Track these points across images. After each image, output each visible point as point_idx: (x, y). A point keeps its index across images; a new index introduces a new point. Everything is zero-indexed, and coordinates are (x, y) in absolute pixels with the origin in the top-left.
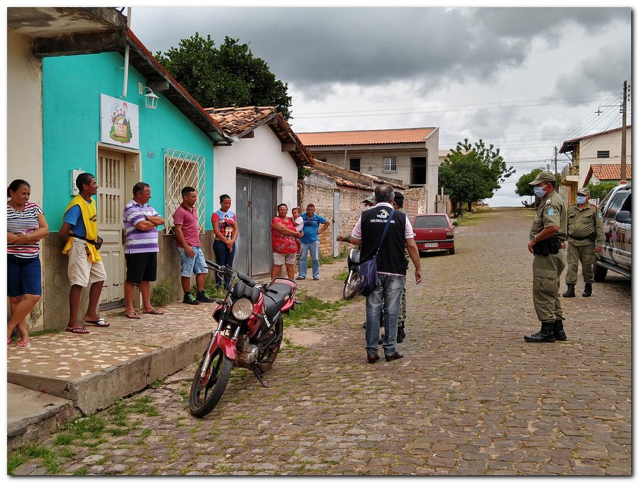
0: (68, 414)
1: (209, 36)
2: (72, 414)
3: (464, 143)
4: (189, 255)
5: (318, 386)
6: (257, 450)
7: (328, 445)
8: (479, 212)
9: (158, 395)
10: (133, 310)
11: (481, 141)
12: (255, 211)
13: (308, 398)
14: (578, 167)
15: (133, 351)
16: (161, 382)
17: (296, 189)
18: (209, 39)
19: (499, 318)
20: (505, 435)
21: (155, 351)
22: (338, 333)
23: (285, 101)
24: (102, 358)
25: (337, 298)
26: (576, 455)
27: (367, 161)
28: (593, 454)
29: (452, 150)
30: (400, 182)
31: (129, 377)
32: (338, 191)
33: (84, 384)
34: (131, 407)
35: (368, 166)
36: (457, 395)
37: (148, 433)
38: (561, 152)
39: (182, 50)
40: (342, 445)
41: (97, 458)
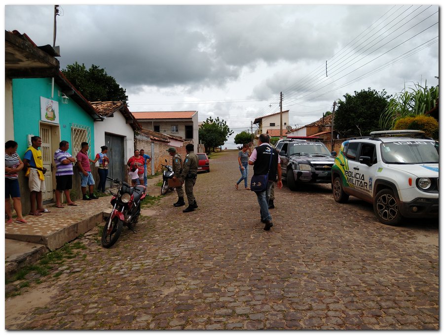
0: (44, 251)
1: (83, 64)
2: (45, 251)
3: (209, 119)
4: (86, 175)
5: (160, 231)
6: (141, 256)
7: (172, 251)
8: (218, 152)
9: (83, 241)
10: (60, 204)
11: (218, 118)
12: (113, 153)
13: (157, 236)
14: (261, 131)
15: (68, 222)
16: (83, 235)
17: (133, 142)
18: (83, 65)
19: (234, 198)
20: (243, 240)
21: (79, 221)
22: (163, 210)
23: (125, 98)
24: (54, 225)
25: (158, 195)
26: (269, 244)
27: (163, 127)
28: (275, 243)
29: (204, 122)
30: (181, 138)
31: (69, 233)
32: (153, 143)
33: (50, 237)
34: (71, 247)
35: (164, 130)
36: (221, 229)
37: (85, 256)
38: (254, 123)
39: (68, 71)
40: (177, 251)
41: (64, 267)
